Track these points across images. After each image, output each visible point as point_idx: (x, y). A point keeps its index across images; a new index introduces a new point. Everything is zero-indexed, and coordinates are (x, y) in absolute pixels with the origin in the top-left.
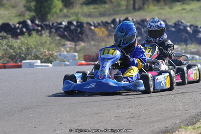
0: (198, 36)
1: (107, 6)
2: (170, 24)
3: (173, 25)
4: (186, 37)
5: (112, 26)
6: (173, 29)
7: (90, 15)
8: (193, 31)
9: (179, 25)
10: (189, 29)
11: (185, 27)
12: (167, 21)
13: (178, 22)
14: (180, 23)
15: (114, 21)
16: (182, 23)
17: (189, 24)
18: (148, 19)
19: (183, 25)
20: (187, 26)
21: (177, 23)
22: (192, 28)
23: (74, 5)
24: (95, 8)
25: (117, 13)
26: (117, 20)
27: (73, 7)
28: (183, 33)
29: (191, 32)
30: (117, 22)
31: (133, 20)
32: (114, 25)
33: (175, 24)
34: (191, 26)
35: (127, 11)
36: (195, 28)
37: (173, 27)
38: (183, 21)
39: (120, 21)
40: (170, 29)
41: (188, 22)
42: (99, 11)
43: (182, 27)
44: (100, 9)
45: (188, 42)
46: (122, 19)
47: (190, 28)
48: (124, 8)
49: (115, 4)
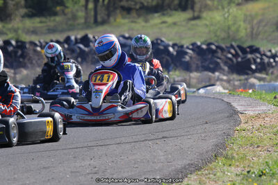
0: (184, 60)
1: (58, 19)
4: (167, 60)
5: (66, 46)
7: (34, 32)
8: (177, 51)
9: (159, 44)
10: (171, 49)
11: (166, 47)
13: (157, 40)
14: (159, 42)
15: (68, 40)
16: (162, 41)
17: (171, 43)
19: (163, 44)
20: (169, 46)
21: (155, 41)
22: (176, 48)
23: (12, 17)
24: (41, 22)
25: (72, 28)
26: (73, 38)
27: (11, 20)
28: (163, 56)
29: (175, 53)
30: (72, 41)
31: (94, 37)
32: (69, 45)
33: (153, 42)
34: (174, 46)
35: (87, 25)
36: (180, 49)
38: (163, 39)
39: (76, 39)
41: (170, 40)
42: (47, 26)
43: (162, 47)
44: (49, 24)
45: (170, 68)
46: (79, 36)
47: (173, 48)
48: (82, 21)
49: (70, 16)
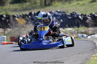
1: (27, 4)
2: (68, 14)
3: (70, 15)
5: (30, 17)
6: (70, 18)
7: (15, 10)
8: (83, 18)
9: (74, 15)
10: (80, 17)
11: (78, 16)
12: (66, 13)
13: (73, 12)
14: (74, 13)
15: (30, 14)
16: (76, 13)
17: (80, 14)
18: (53, 12)
19: (76, 14)
20: (79, 15)
21: (73, 13)
22: (83, 16)
24: (19, 6)
26: (33, 13)
27: (5, 5)
29: (82, 19)
30: (32, 14)
32: (31, 16)
33: (71, 14)
34: (82, 15)
36: (84, 17)
37: (70, 16)
38: (76, 12)
39: (34, 13)
40: (68, 17)
43: (76, 16)
46: (36, 12)
48: (39, 4)
49: (33, 2)
